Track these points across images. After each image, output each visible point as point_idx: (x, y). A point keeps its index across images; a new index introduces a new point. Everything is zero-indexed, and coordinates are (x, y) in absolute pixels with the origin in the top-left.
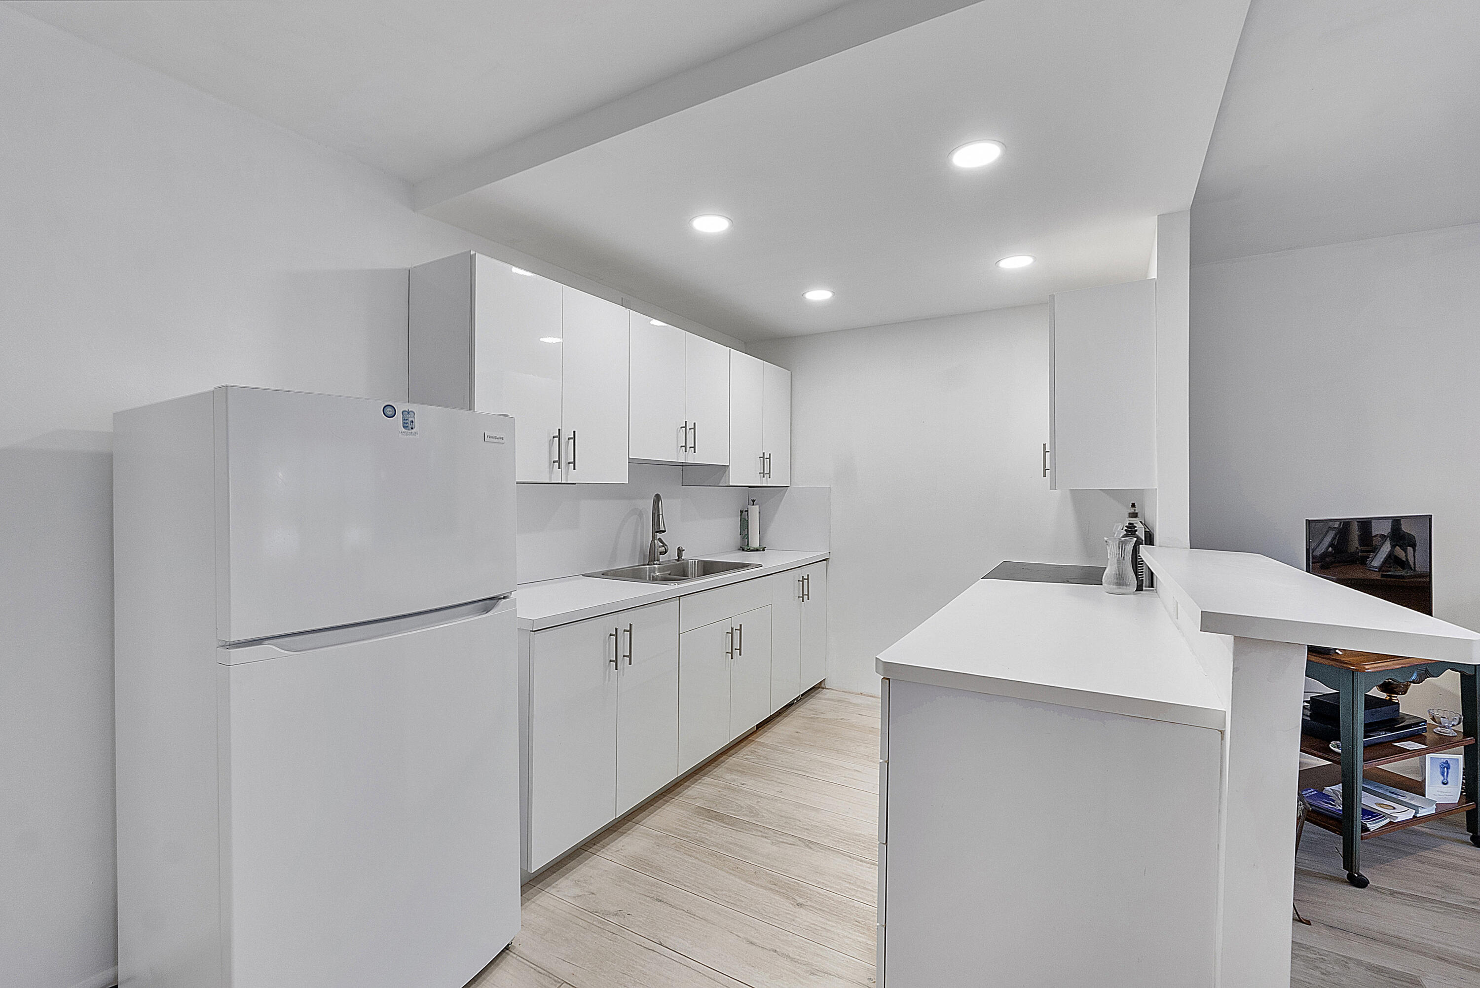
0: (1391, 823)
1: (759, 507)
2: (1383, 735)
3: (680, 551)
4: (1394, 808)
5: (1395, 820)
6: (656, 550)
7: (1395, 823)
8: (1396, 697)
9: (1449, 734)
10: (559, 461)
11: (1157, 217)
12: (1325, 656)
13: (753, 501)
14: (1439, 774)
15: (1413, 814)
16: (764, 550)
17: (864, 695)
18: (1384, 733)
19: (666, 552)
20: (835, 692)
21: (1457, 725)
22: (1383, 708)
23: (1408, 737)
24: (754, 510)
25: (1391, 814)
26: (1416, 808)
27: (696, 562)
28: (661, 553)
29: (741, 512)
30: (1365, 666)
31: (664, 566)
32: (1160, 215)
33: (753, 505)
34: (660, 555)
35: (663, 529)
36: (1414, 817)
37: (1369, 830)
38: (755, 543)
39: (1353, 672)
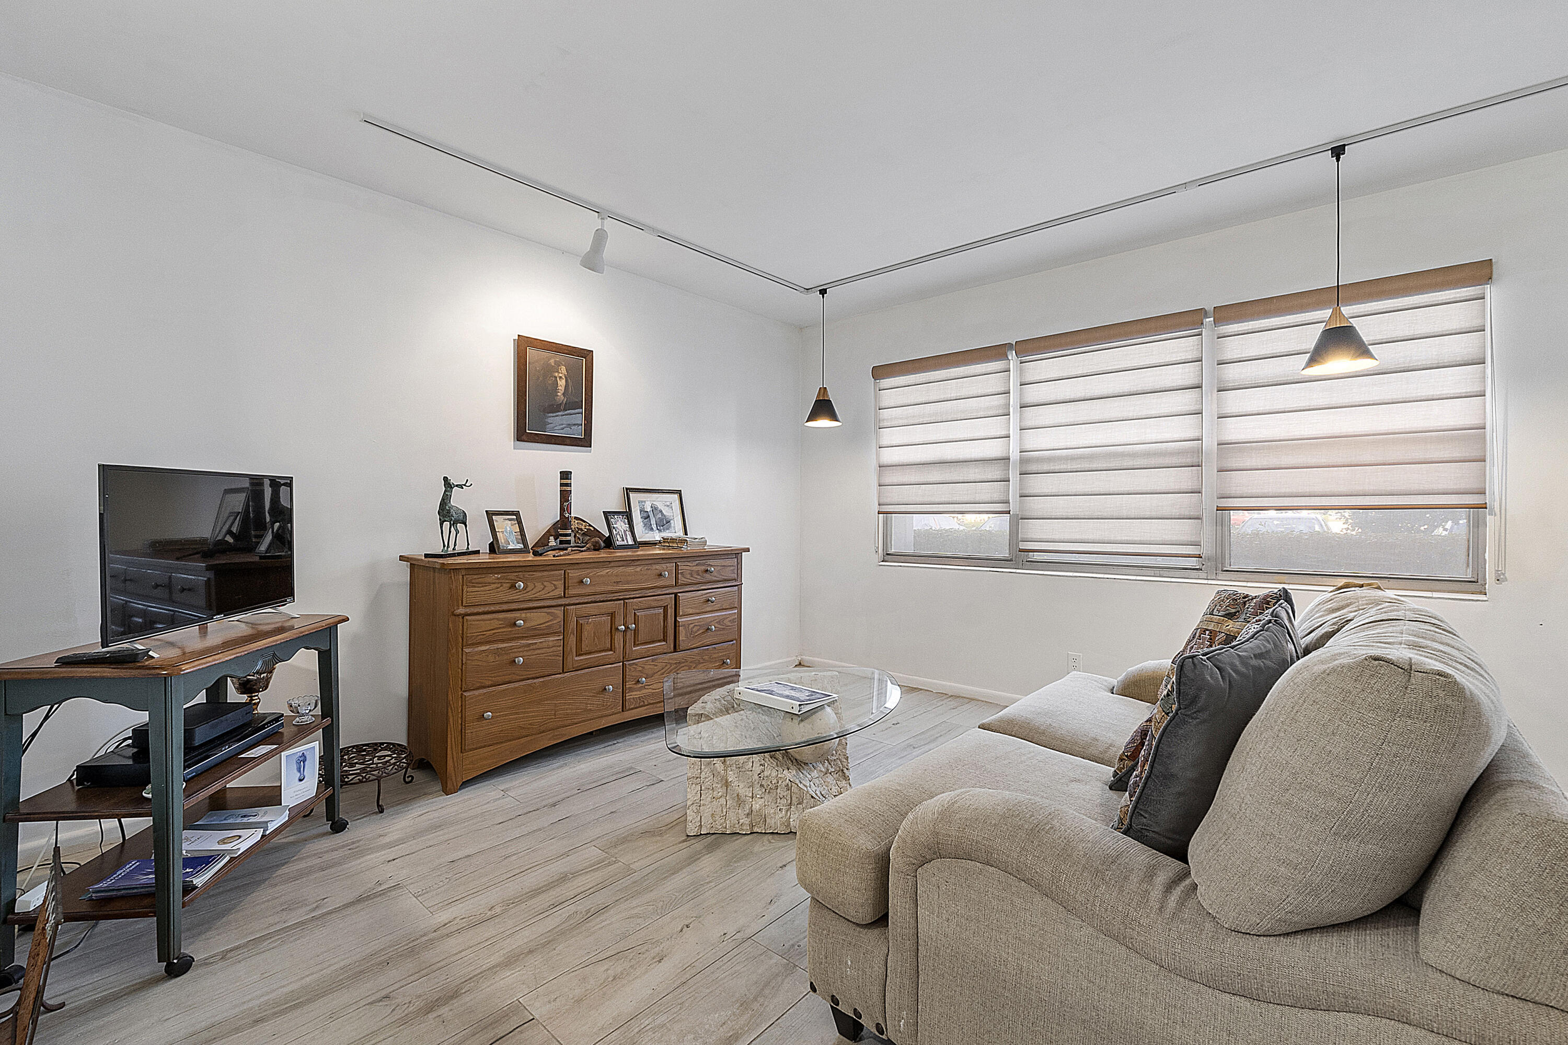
0: (232, 859)
2: (225, 749)
4: (240, 837)
5: (237, 853)
7: (237, 857)
8: (257, 696)
9: (307, 721)
12: (131, 665)
14: (295, 771)
15: (261, 834)
18: (227, 747)
21: (314, 709)
22: (229, 715)
23: (260, 741)
25: (233, 848)
26: (264, 825)
30: (181, 666)
36: (263, 836)
37: (197, 887)
39: (165, 678)
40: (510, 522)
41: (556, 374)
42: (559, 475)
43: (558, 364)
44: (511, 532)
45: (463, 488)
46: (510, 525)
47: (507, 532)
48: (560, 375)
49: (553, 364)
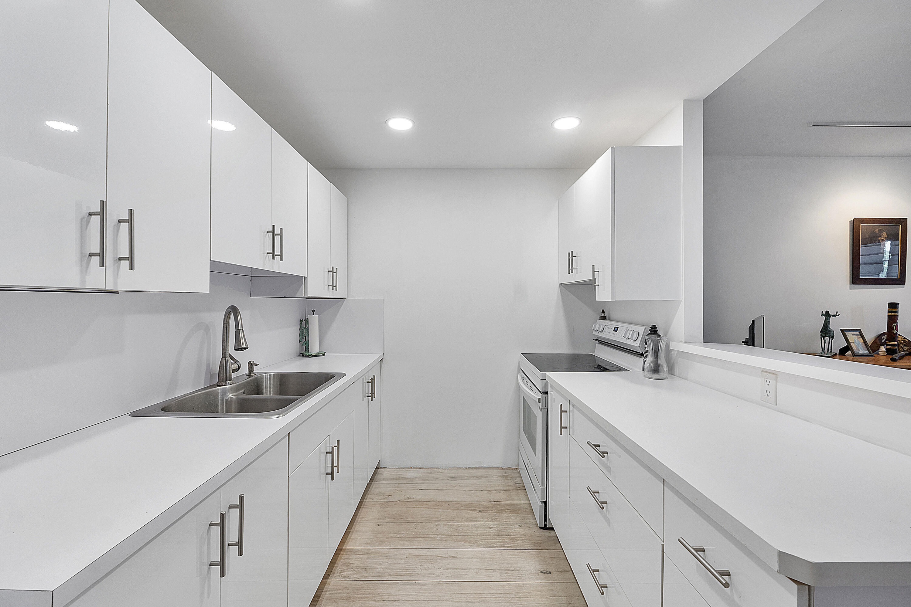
1: (319, 316)
3: (251, 365)
6: (228, 367)
10: (102, 255)
11: (683, 100)
13: (313, 311)
16: (323, 355)
17: (414, 468)
19: (239, 369)
20: (388, 470)
24: (314, 321)
27: (272, 376)
28: (234, 371)
29: (301, 321)
31: (238, 385)
32: (686, 100)
33: (313, 315)
34: (233, 372)
35: (245, 346)
38: (315, 348)
40: (856, 336)
41: (880, 238)
42: (887, 305)
43: (881, 231)
44: (859, 343)
45: (835, 317)
46: (857, 338)
47: (856, 343)
48: (882, 238)
49: (877, 232)
